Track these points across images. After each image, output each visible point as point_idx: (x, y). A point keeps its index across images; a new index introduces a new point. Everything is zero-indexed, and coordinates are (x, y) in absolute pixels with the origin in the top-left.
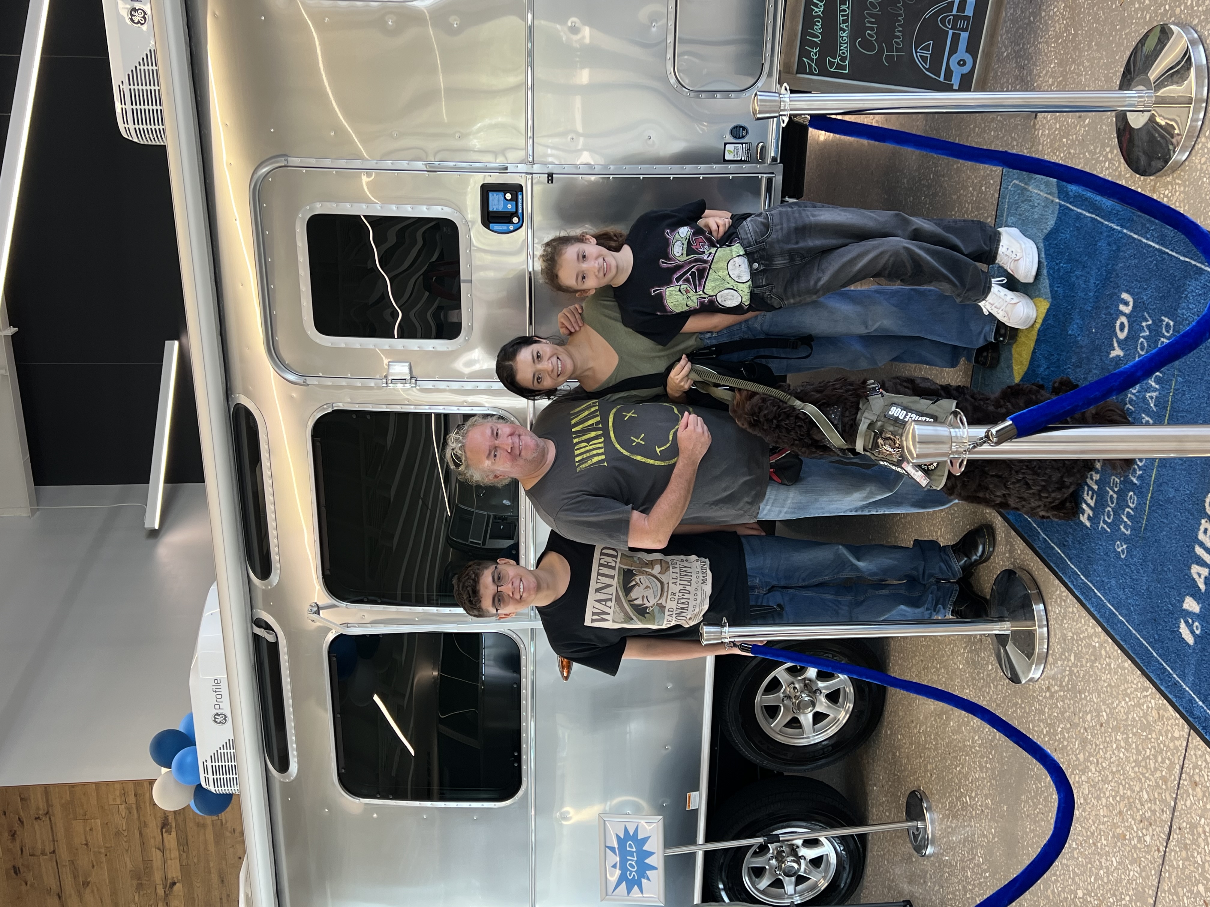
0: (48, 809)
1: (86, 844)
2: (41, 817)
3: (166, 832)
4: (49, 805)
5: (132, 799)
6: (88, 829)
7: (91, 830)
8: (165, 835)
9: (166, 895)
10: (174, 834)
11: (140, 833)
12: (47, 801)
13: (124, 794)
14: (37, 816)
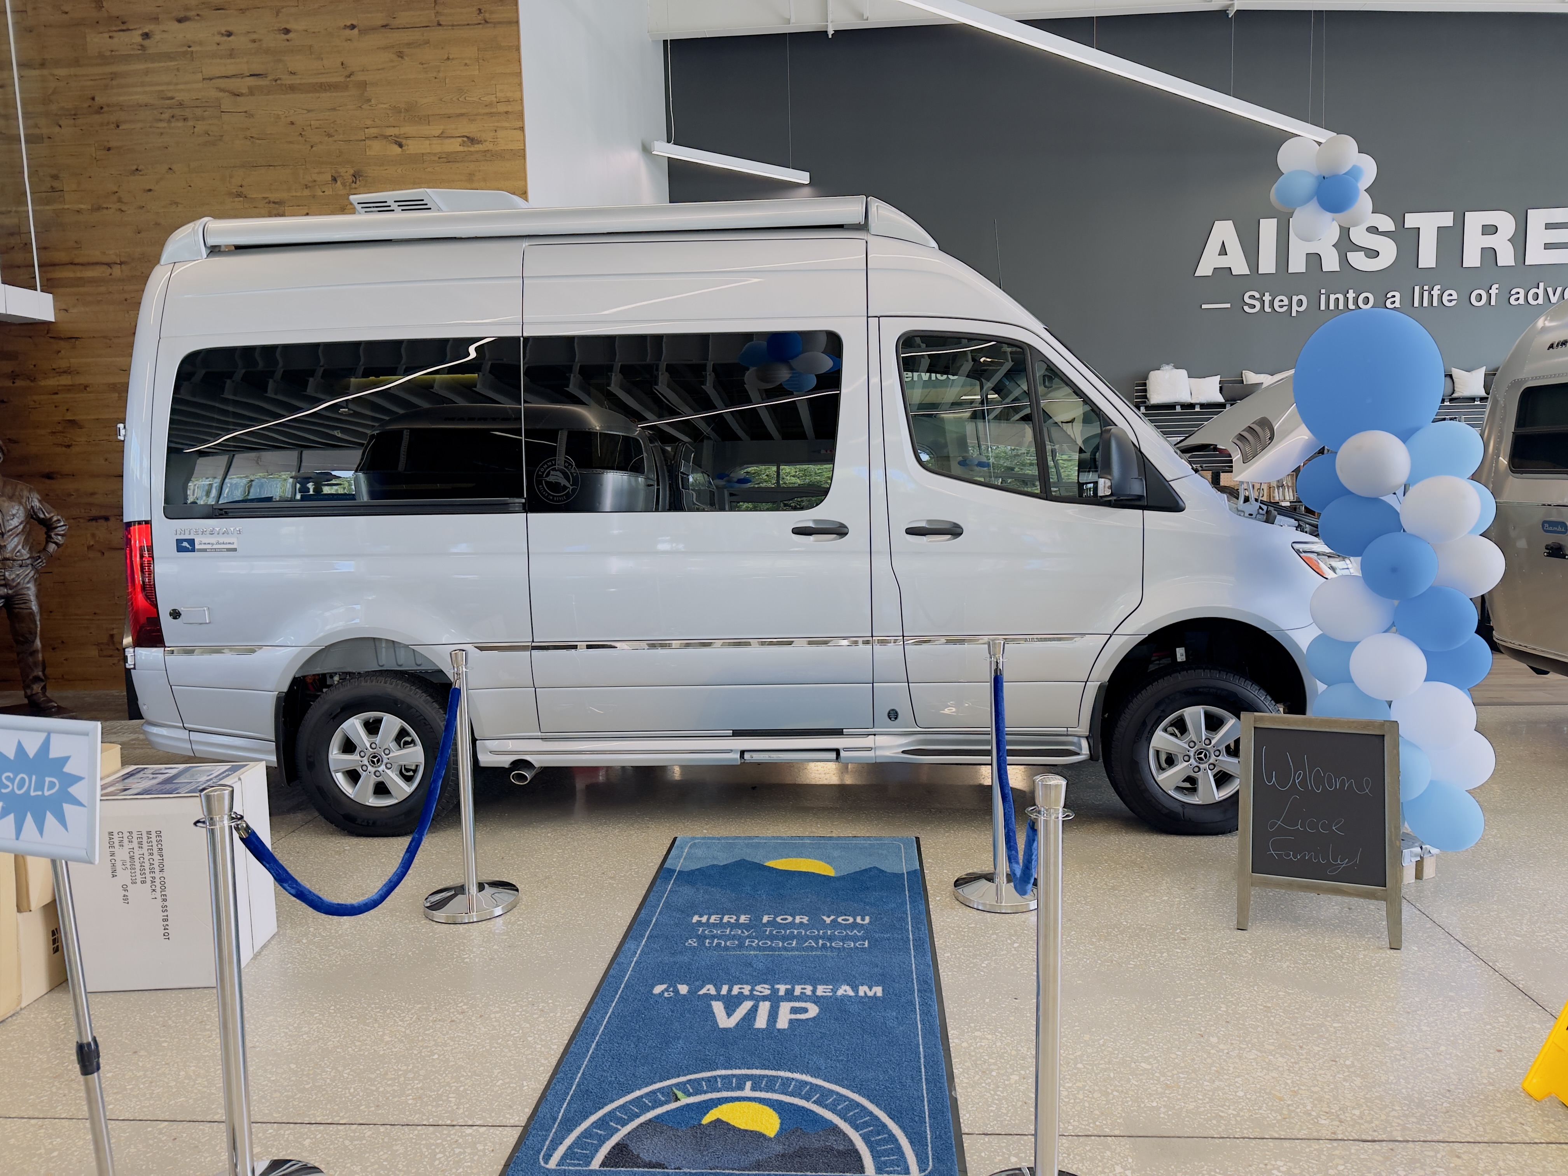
0: (491, 23)
1: (448, 59)
2: (482, 15)
3: (464, 142)
4: (496, 24)
5: (502, 108)
6: (467, 62)
7: (466, 64)
8: (460, 140)
9: (386, 137)
10: (461, 149)
11: (462, 115)
12: (500, 23)
13: (509, 101)
14: (482, 11)
